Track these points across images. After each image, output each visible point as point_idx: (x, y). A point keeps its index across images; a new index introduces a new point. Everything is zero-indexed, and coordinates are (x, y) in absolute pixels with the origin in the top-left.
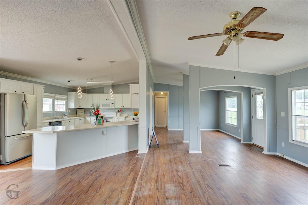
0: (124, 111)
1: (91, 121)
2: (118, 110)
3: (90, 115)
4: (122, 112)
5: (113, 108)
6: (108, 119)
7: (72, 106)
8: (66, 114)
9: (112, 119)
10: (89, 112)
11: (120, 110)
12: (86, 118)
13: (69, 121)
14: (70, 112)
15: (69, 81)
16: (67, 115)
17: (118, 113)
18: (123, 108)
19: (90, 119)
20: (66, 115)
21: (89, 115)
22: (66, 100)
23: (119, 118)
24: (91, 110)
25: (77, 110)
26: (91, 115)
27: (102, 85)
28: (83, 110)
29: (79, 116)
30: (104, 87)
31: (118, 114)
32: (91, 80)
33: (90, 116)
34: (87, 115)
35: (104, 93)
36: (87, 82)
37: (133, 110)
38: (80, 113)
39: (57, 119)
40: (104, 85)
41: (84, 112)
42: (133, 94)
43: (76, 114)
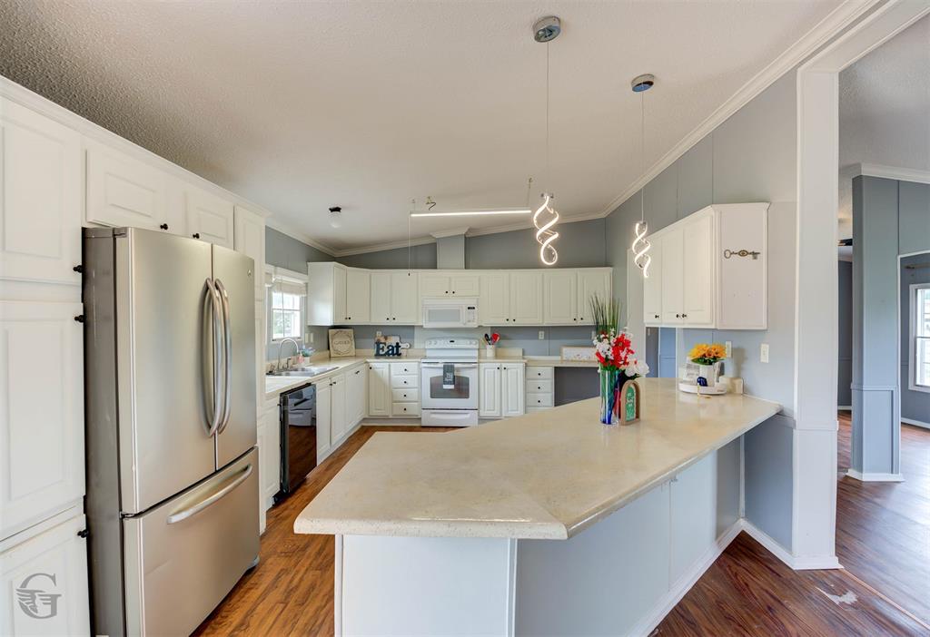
0: (504, 338)
1: (394, 377)
2: (486, 335)
3: (378, 351)
4: (502, 342)
5: (475, 325)
6: (458, 369)
8: (307, 352)
9: (476, 370)
10: (373, 342)
11: (495, 337)
12: (372, 365)
13: (334, 379)
14: (312, 340)
15: (337, 209)
16: (310, 353)
17: (489, 347)
18: (511, 324)
19: (386, 371)
20: (307, 356)
21: (374, 351)
22: (301, 293)
23: (504, 365)
24: (379, 334)
25: (330, 331)
26: (381, 352)
27: (430, 236)
28: (350, 331)
29: (341, 357)
30: (435, 244)
31: (490, 350)
32: (432, 204)
33: (378, 355)
34: (365, 351)
35: (434, 266)
36: (411, 213)
37: (541, 334)
38: (340, 343)
39: (284, 373)
40: (437, 235)
41: (353, 342)
42: (728, 254)
43: (329, 349)
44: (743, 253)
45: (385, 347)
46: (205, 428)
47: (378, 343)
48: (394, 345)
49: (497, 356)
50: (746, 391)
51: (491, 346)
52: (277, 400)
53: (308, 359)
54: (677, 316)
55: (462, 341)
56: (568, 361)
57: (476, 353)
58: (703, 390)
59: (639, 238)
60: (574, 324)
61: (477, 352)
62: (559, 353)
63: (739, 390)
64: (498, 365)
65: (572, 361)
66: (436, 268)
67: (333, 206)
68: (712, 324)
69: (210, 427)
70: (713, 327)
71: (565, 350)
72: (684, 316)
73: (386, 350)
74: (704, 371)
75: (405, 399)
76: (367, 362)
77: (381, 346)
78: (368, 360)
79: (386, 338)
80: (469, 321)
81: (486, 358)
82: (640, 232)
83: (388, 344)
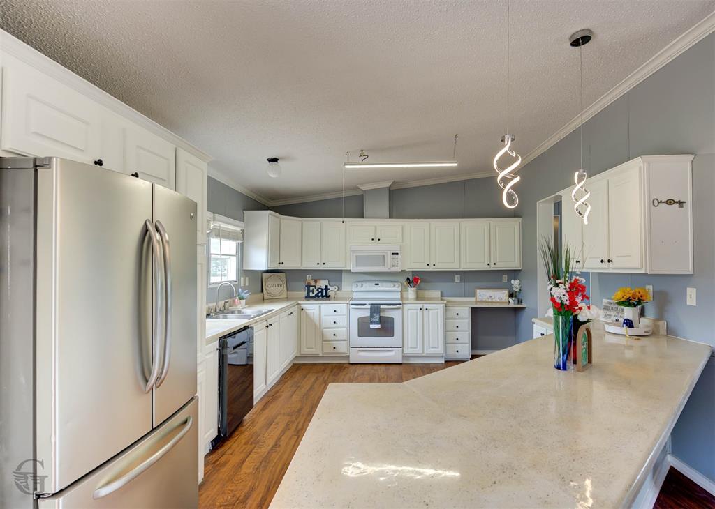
0: (424, 281)
1: (323, 317)
2: (408, 279)
3: (308, 294)
4: (423, 285)
5: (398, 269)
6: (384, 310)
7: (260, 260)
8: (243, 295)
9: (400, 310)
10: (303, 285)
11: (416, 280)
12: (304, 307)
13: (270, 321)
14: (247, 284)
15: (275, 160)
16: (246, 296)
17: (410, 289)
18: (431, 268)
19: (317, 312)
20: (243, 298)
21: (305, 294)
22: (238, 239)
23: (426, 306)
24: (309, 277)
25: (264, 275)
26: (311, 294)
27: (357, 188)
28: (283, 275)
29: (273, 300)
30: (363, 195)
31: (411, 293)
32: (364, 157)
33: (308, 297)
34: (296, 294)
35: (361, 215)
36: (345, 165)
37: (457, 279)
38: (273, 286)
39: (221, 316)
40: (364, 188)
41: (285, 285)
42: (656, 203)
43: (262, 291)
44: (670, 202)
45: (315, 290)
46: (142, 383)
47: (308, 286)
48: (323, 287)
49: (418, 298)
50: (670, 332)
51: (412, 289)
52: (216, 344)
53: (243, 302)
54: (602, 261)
55: (385, 284)
56: (481, 302)
57: (398, 295)
58: (630, 331)
59: (579, 186)
60: (488, 268)
61: (400, 293)
62: (474, 295)
63: (663, 331)
64: (421, 306)
65: (486, 302)
66: (363, 217)
67: (271, 157)
68: (641, 269)
69: (147, 381)
70: (644, 272)
71: (479, 292)
72: (609, 261)
73: (316, 292)
74: (629, 313)
75: (335, 338)
76: (298, 304)
77: (311, 288)
78: (300, 302)
79: (316, 281)
80: (393, 266)
81: (408, 299)
82: (579, 181)
83: (318, 286)
